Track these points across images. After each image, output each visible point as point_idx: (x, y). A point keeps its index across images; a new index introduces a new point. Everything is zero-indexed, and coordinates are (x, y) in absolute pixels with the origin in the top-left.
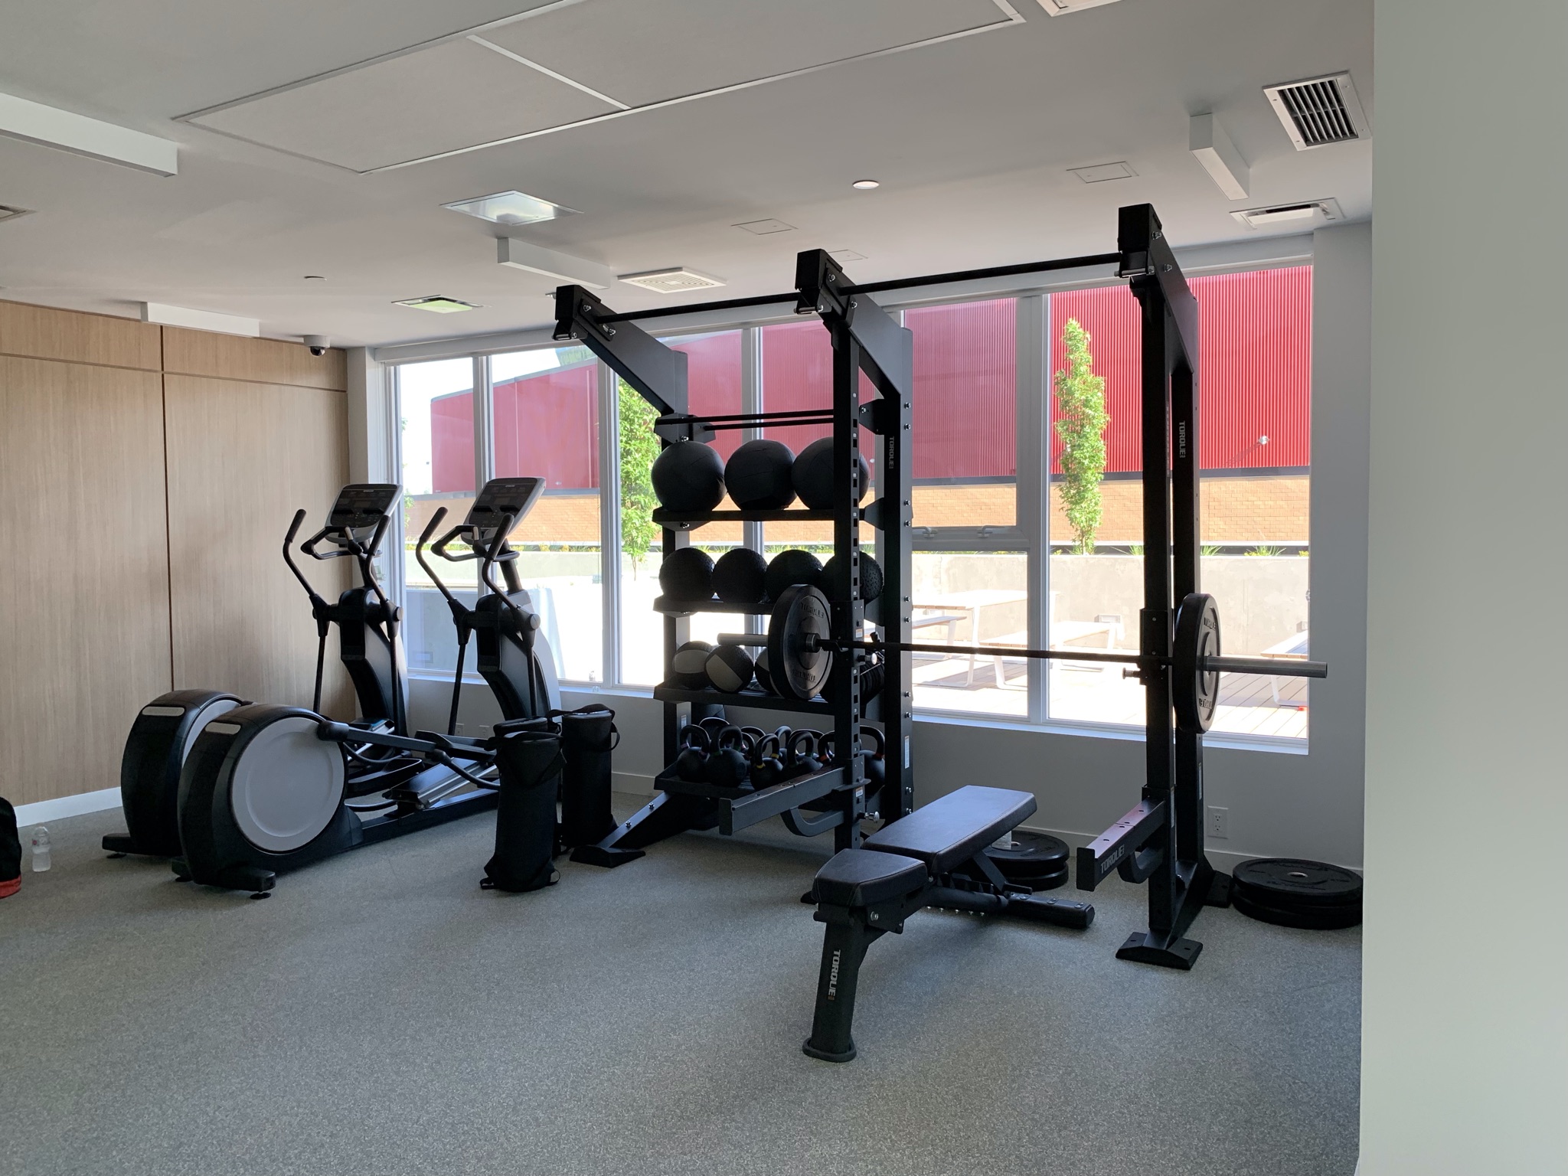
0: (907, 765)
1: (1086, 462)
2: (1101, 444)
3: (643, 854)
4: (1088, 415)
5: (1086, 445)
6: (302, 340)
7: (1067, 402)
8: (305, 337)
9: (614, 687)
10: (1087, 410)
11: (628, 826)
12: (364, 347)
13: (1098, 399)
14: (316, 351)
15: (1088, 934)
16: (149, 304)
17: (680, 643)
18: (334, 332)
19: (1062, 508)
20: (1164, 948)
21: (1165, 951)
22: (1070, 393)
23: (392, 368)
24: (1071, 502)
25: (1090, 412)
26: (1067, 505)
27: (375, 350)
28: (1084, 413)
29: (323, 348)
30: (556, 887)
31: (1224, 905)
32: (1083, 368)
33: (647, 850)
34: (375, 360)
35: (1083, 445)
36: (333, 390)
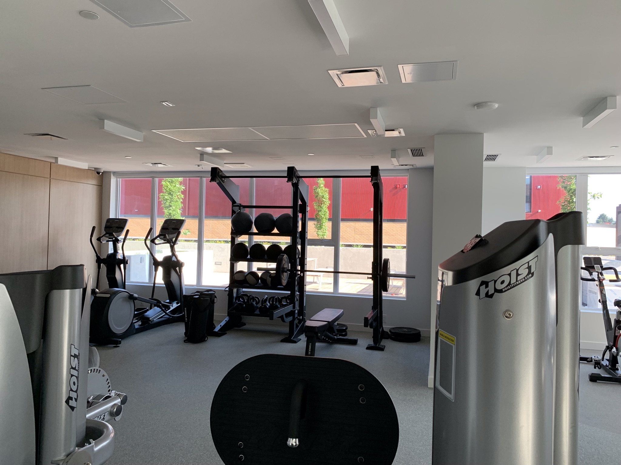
0: (305, 305)
1: (323, 216)
2: (327, 210)
3: (226, 333)
4: (324, 201)
5: (323, 210)
6: (94, 169)
7: (317, 196)
8: (95, 168)
9: (200, 286)
10: (323, 199)
11: (221, 326)
12: (110, 172)
13: (327, 196)
14: (98, 173)
15: (357, 345)
16: (59, 158)
17: (235, 271)
18: (104, 167)
19: (315, 231)
20: (377, 346)
21: (378, 347)
22: (318, 193)
23: (119, 179)
24: (318, 229)
25: (324, 200)
26: (316, 230)
27: (114, 173)
28: (322, 200)
29: (101, 172)
30: (206, 342)
31: (387, 339)
32: (322, 185)
33: (227, 332)
34: (114, 176)
35: (322, 210)
36: (99, 186)
